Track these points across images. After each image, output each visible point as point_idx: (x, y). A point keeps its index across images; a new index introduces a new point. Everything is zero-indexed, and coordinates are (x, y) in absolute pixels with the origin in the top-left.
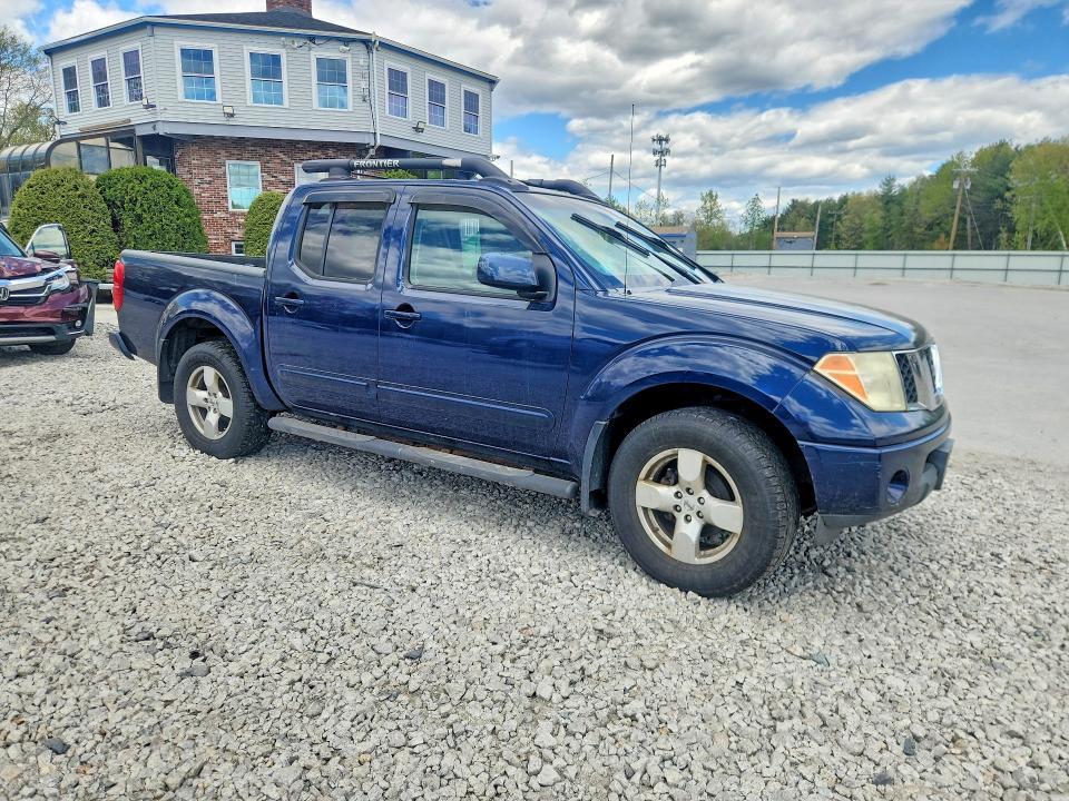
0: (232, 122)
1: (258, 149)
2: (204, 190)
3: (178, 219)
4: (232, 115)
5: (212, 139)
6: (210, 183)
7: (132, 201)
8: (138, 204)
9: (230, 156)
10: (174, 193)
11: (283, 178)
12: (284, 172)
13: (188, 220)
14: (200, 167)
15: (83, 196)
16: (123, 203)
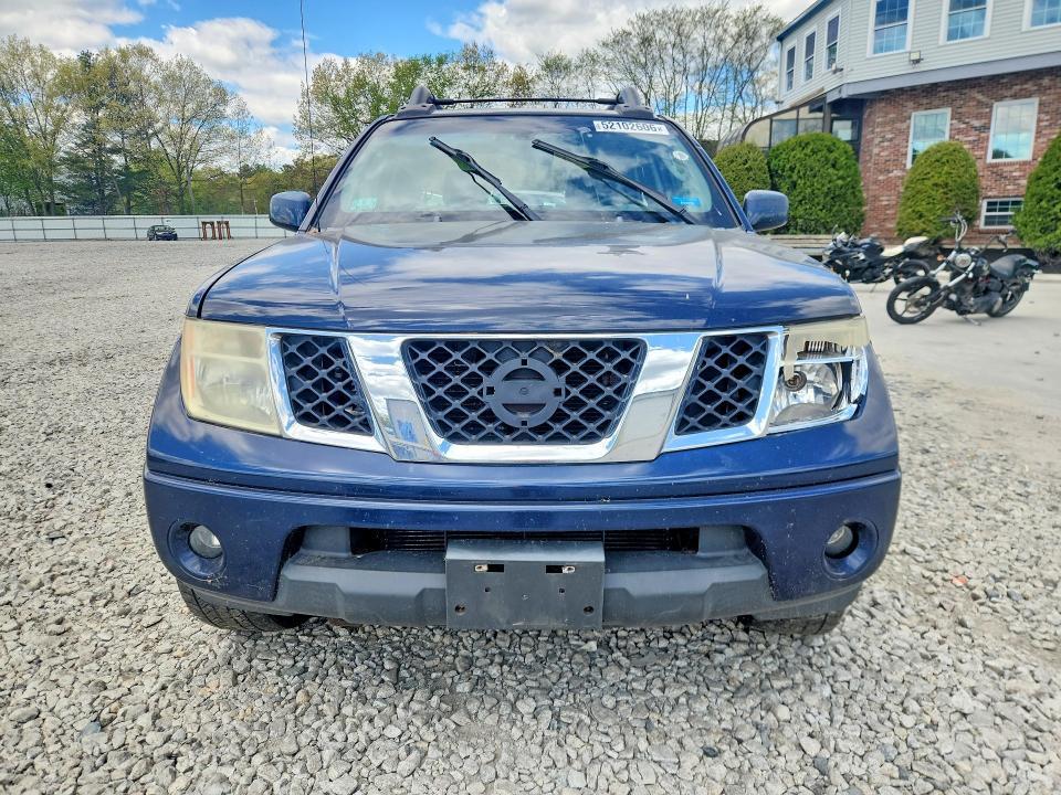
0: (922, 67)
1: (950, 93)
2: (884, 149)
3: (830, 182)
4: (918, 61)
5: (901, 90)
6: (891, 140)
7: (792, 169)
8: (796, 171)
9: (918, 106)
10: (832, 156)
11: (976, 123)
12: (978, 116)
13: (840, 182)
14: (884, 124)
15: (749, 169)
16: (783, 171)
